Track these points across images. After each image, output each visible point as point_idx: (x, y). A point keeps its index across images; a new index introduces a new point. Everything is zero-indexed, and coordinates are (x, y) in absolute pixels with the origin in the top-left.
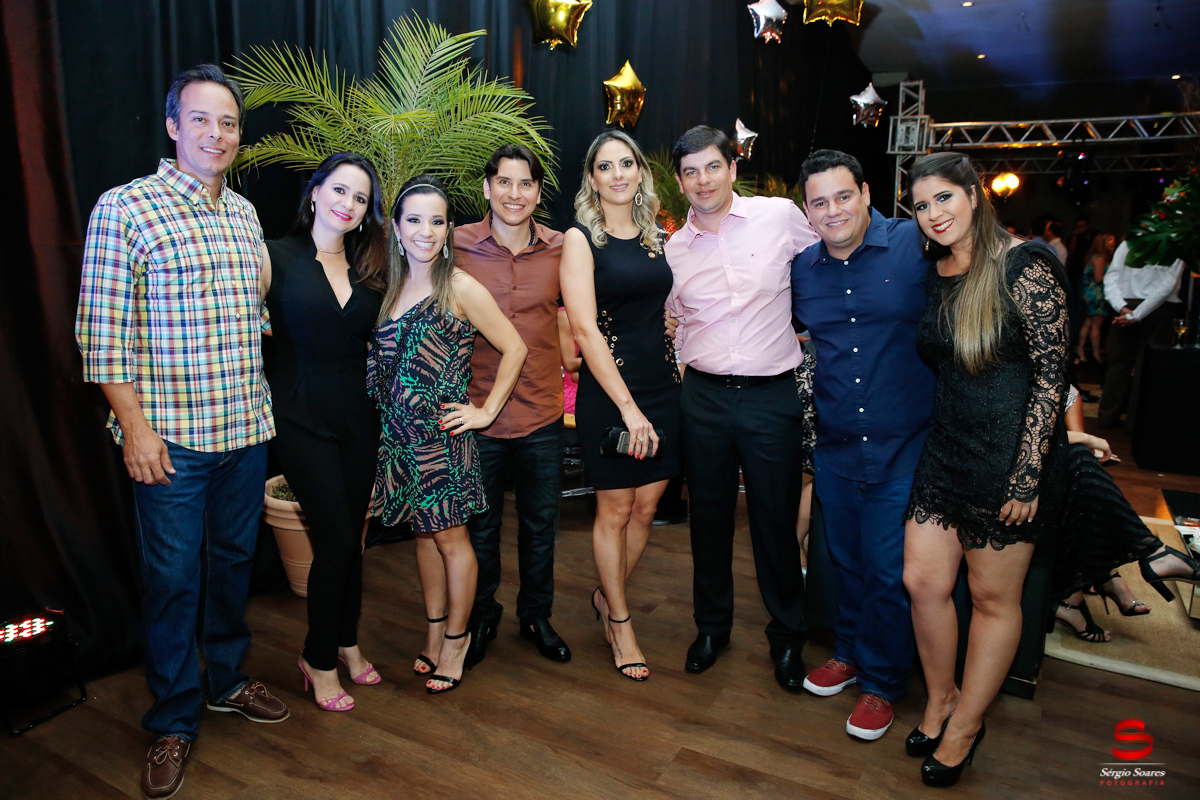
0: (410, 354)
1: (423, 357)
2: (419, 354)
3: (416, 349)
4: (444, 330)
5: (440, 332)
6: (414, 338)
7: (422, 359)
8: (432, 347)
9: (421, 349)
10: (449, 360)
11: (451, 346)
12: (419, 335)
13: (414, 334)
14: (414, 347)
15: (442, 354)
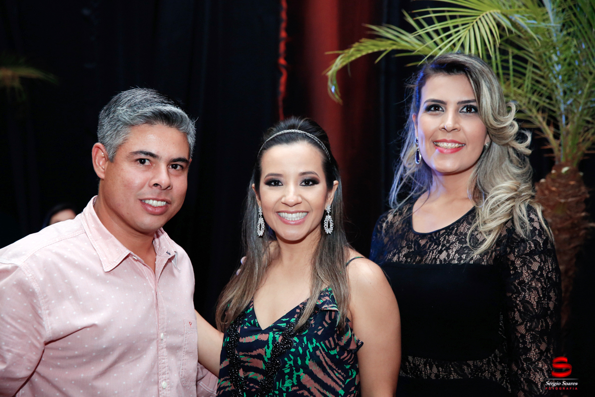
0: (288, 384)
1: (308, 390)
2: (301, 386)
3: (298, 377)
4: (338, 349)
5: (332, 353)
6: (295, 362)
7: (306, 393)
8: (321, 375)
9: (304, 378)
10: (342, 392)
11: (346, 371)
12: (303, 357)
13: (296, 354)
14: (295, 374)
15: (333, 385)
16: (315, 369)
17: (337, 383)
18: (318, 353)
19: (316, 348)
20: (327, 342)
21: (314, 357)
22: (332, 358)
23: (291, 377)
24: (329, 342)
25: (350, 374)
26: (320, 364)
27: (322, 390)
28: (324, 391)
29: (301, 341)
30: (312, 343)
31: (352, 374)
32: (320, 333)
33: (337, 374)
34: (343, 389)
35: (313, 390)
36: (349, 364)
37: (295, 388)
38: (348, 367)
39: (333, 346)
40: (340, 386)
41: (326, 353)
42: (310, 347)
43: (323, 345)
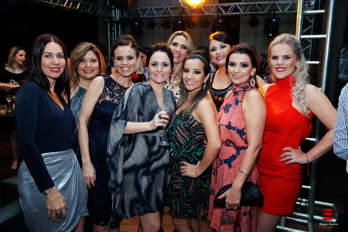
16: (180, 130)
17: (187, 136)
18: (180, 124)
19: (180, 123)
20: (184, 122)
21: (179, 126)
22: (186, 127)
23: (174, 131)
24: (185, 122)
25: (193, 135)
26: (181, 128)
27: (181, 137)
28: (182, 137)
29: (178, 120)
30: (180, 121)
31: (194, 135)
32: (183, 119)
33: (187, 133)
34: (189, 138)
35: (178, 136)
36: (193, 131)
37: (175, 134)
38: (192, 132)
39: (186, 124)
40: (188, 137)
41: (183, 125)
42: (179, 122)
43: (183, 123)
